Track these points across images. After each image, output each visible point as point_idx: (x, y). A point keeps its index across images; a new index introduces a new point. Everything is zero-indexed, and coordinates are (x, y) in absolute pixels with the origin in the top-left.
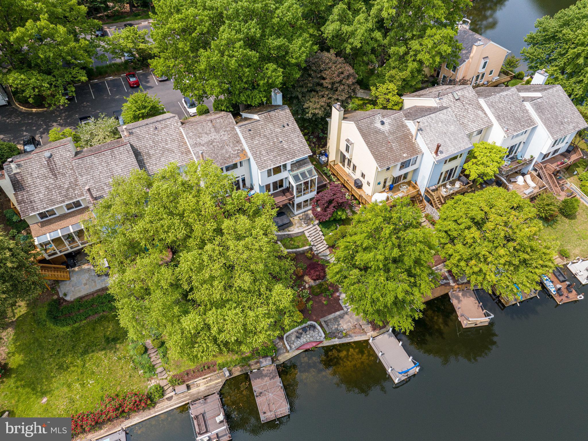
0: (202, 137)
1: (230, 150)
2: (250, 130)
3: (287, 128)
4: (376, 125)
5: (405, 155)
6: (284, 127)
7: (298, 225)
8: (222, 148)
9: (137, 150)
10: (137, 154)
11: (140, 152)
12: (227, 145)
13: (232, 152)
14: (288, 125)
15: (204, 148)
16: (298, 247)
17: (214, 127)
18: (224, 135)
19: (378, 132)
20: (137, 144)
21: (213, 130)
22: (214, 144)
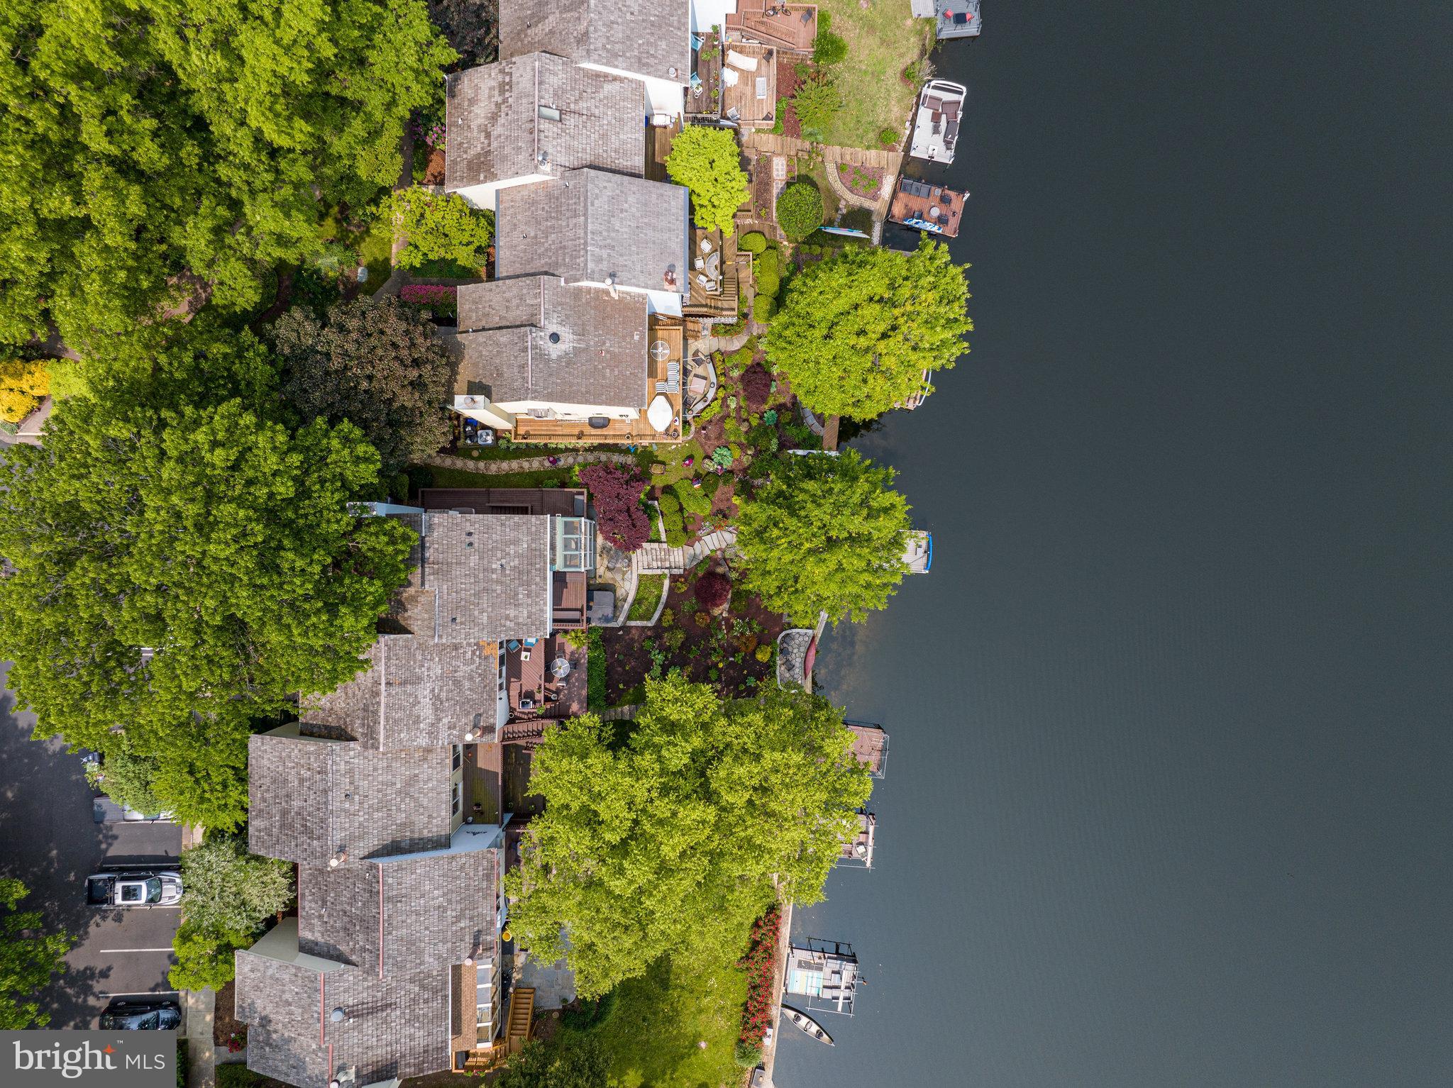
0: (419, 717)
1: (468, 669)
2: (454, 620)
3: (475, 539)
4: (554, 356)
5: (636, 338)
6: (471, 544)
7: (618, 577)
8: (457, 683)
9: (385, 847)
10: (393, 849)
11: (393, 842)
12: (456, 671)
13: (473, 667)
14: (470, 534)
15: (445, 721)
16: (659, 597)
17: (404, 683)
18: (429, 669)
19: (568, 360)
20: (373, 843)
21: (409, 688)
22: (443, 695)
